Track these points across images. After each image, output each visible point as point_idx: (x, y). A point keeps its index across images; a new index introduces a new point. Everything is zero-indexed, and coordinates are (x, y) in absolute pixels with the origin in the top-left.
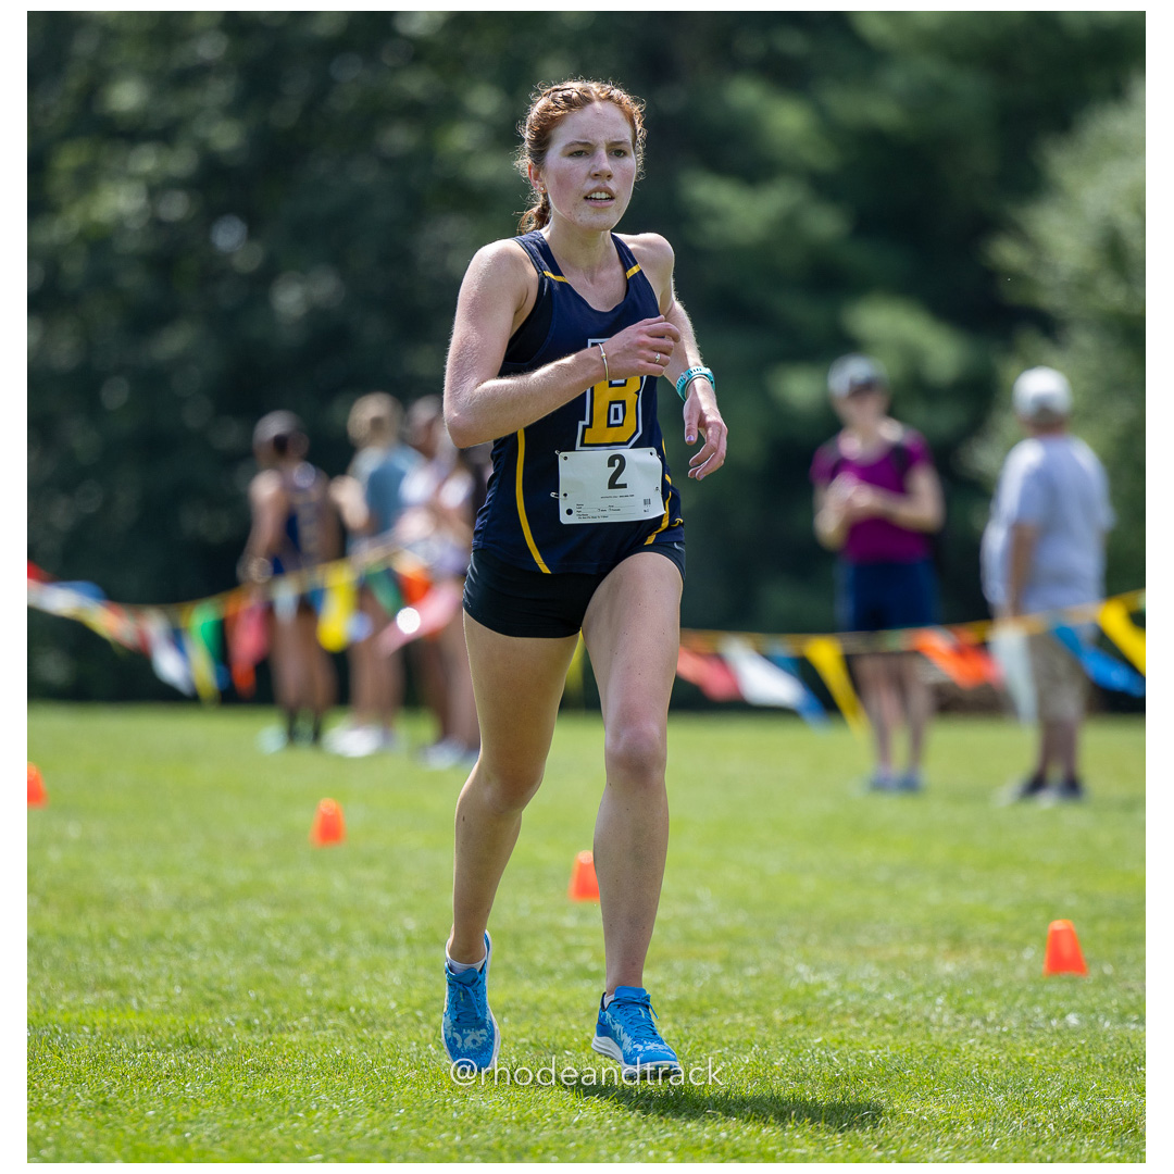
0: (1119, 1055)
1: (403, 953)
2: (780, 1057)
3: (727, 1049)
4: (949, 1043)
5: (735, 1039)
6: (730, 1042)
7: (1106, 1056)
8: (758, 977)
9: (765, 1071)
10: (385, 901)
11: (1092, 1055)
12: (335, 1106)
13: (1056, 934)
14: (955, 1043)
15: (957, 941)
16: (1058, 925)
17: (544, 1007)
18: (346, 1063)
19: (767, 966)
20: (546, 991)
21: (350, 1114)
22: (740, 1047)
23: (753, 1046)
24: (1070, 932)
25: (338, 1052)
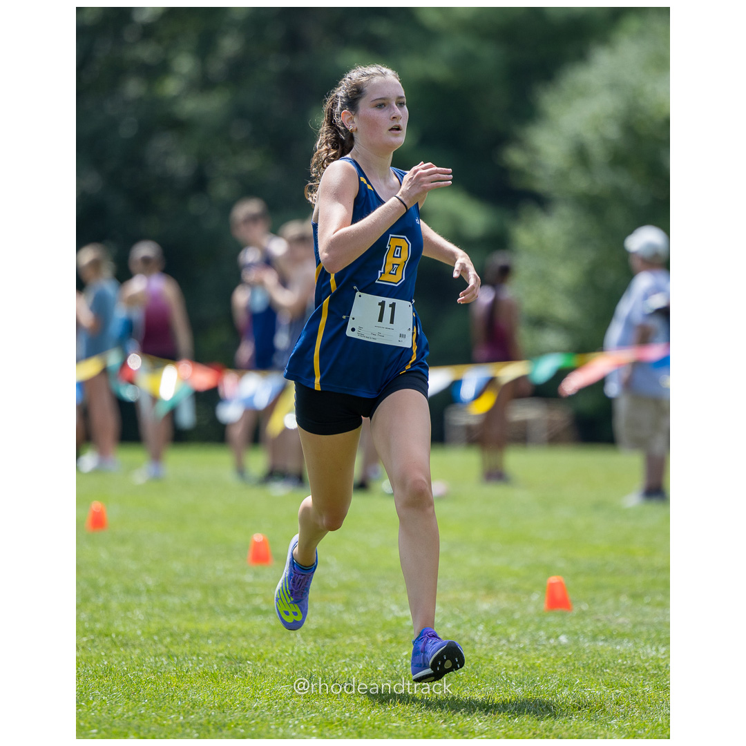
0: (592, 663)
1: (144, 599)
2: (381, 664)
3: (348, 659)
4: (486, 655)
5: (353, 653)
6: (350, 655)
7: (585, 662)
8: (366, 613)
9: (372, 674)
10: (133, 566)
11: (576, 662)
12: (104, 698)
13: (552, 586)
14: (490, 654)
15: (491, 589)
16: (554, 579)
17: (234, 633)
18: (111, 670)
19: (373, 606)
20: (235, 623)
21: (114, 703)
22: (356, 658)
23: (364, 657)
24: (561, 584)
25: (106, 663)
